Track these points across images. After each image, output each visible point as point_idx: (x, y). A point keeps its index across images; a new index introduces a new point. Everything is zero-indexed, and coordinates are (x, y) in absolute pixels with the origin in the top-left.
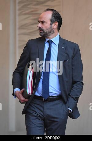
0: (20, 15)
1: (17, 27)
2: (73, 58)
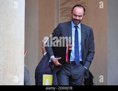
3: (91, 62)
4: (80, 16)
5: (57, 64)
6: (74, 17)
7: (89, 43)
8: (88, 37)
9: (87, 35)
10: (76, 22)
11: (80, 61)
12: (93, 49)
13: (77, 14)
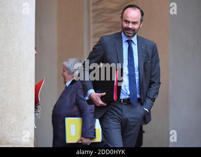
0: (94, 23)
1: (91, 35)
2: (152, 57)
3: (153, 100)
4: (134, 23)
5: (99, 104)
6: (125, 25)
7: (151, 67)
8: (150, 58)
9: (147, 55)
10: (128, 33)
11: (138, 98)
12: (157, 78)
13: (130, 20)
